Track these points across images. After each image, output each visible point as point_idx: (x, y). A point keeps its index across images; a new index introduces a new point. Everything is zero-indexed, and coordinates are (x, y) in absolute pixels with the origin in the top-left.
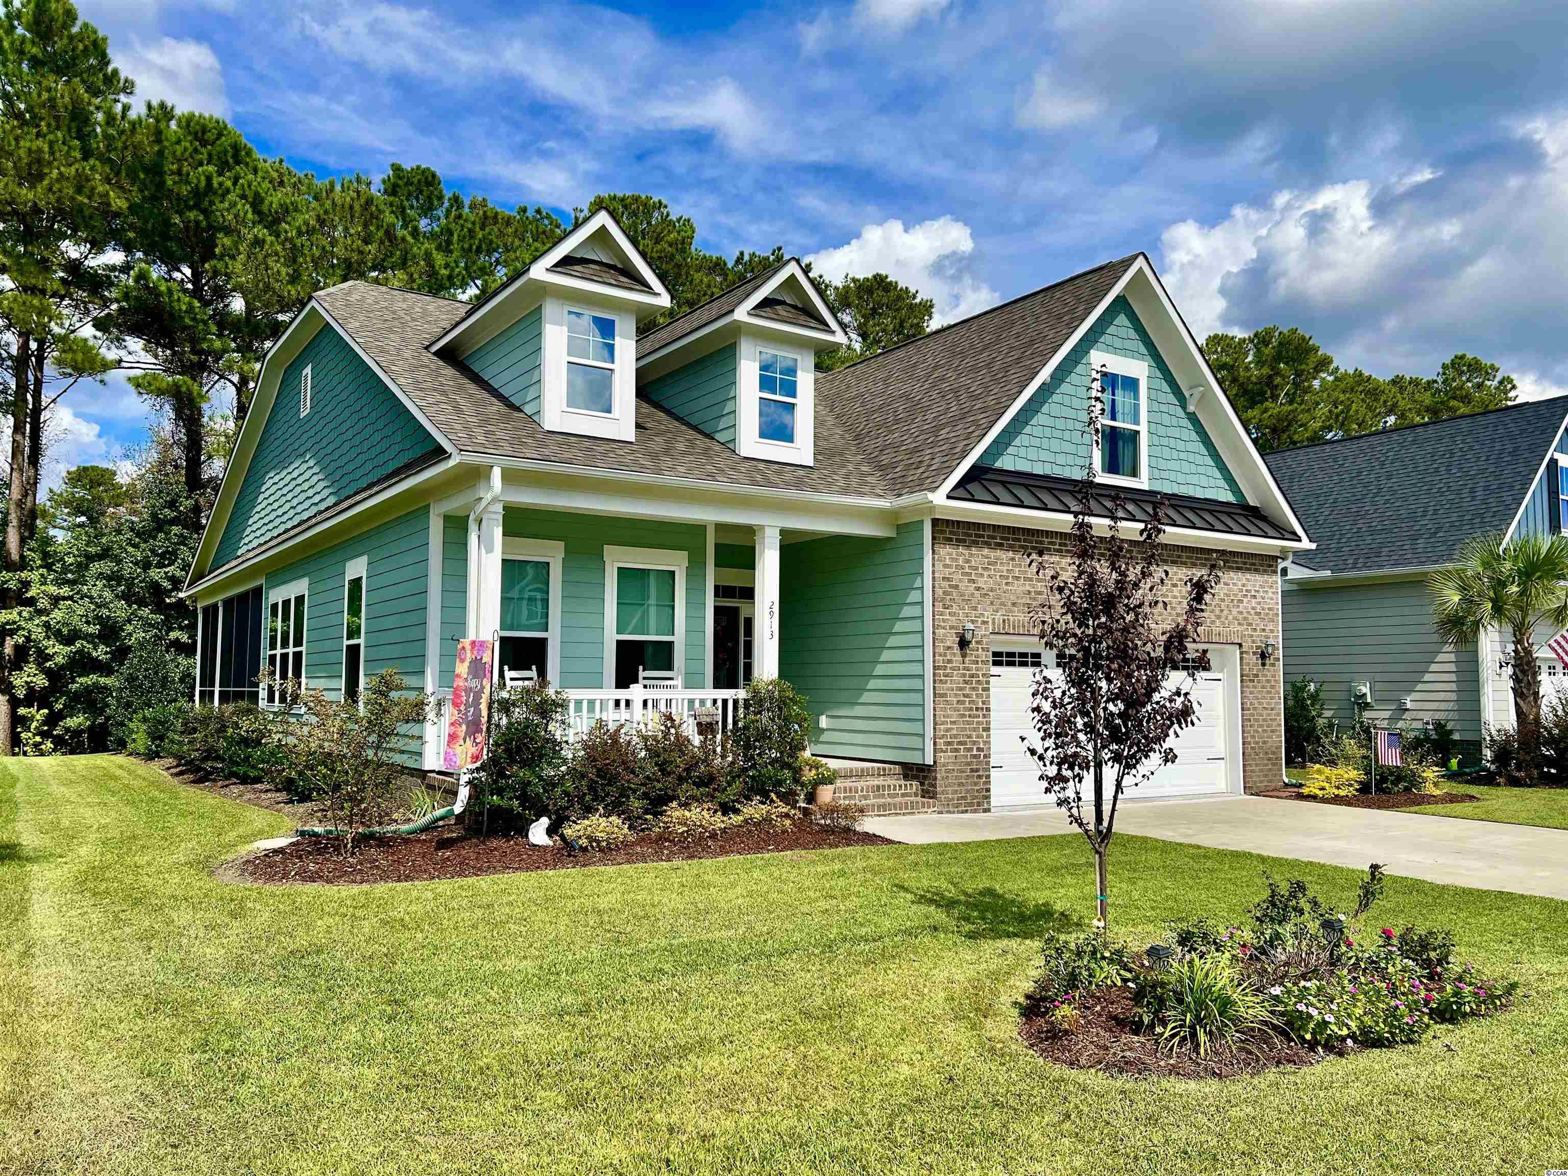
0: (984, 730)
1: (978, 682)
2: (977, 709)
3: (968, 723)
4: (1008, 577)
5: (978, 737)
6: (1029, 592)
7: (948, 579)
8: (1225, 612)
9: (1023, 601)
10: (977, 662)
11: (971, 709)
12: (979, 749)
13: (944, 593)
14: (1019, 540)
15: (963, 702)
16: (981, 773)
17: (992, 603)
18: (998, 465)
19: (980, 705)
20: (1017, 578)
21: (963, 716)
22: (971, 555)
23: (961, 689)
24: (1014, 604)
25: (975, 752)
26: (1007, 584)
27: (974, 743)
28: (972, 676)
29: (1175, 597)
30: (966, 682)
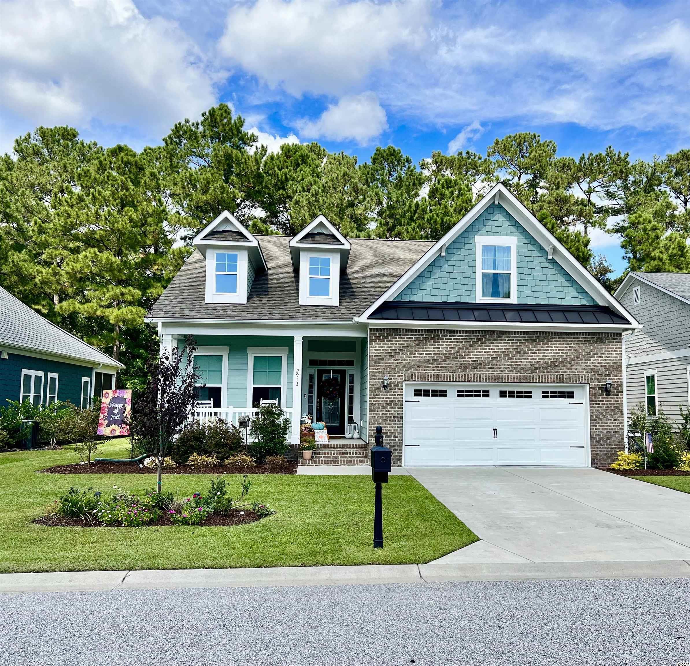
0: (398, 427)
1: (395, 404)
2: (394, 417)
3: (388, 424)
4: (415, 354)
5: (395, 430)
6: (429, 360)
7: (378, 356)
8: (575, 366)
9: (425, 365)
10: (395, 395)
11: (391, 417)
12: (395, 437)
13: (375, 363)
14: (423, 335)
15: (386, 414)
16: (396, 448)
17: (404, 366)
18: (412, 299)
19: (397, 415)
20: (421, 354)
21: (385, 420)
22: (392, 344)
23: (384, 408)
24: (419, 367)
25: (393, 438)
26: (414, 357)
27: (392, 433)
28: (392, 401)
29: (534, 359)
30: (387, 404)
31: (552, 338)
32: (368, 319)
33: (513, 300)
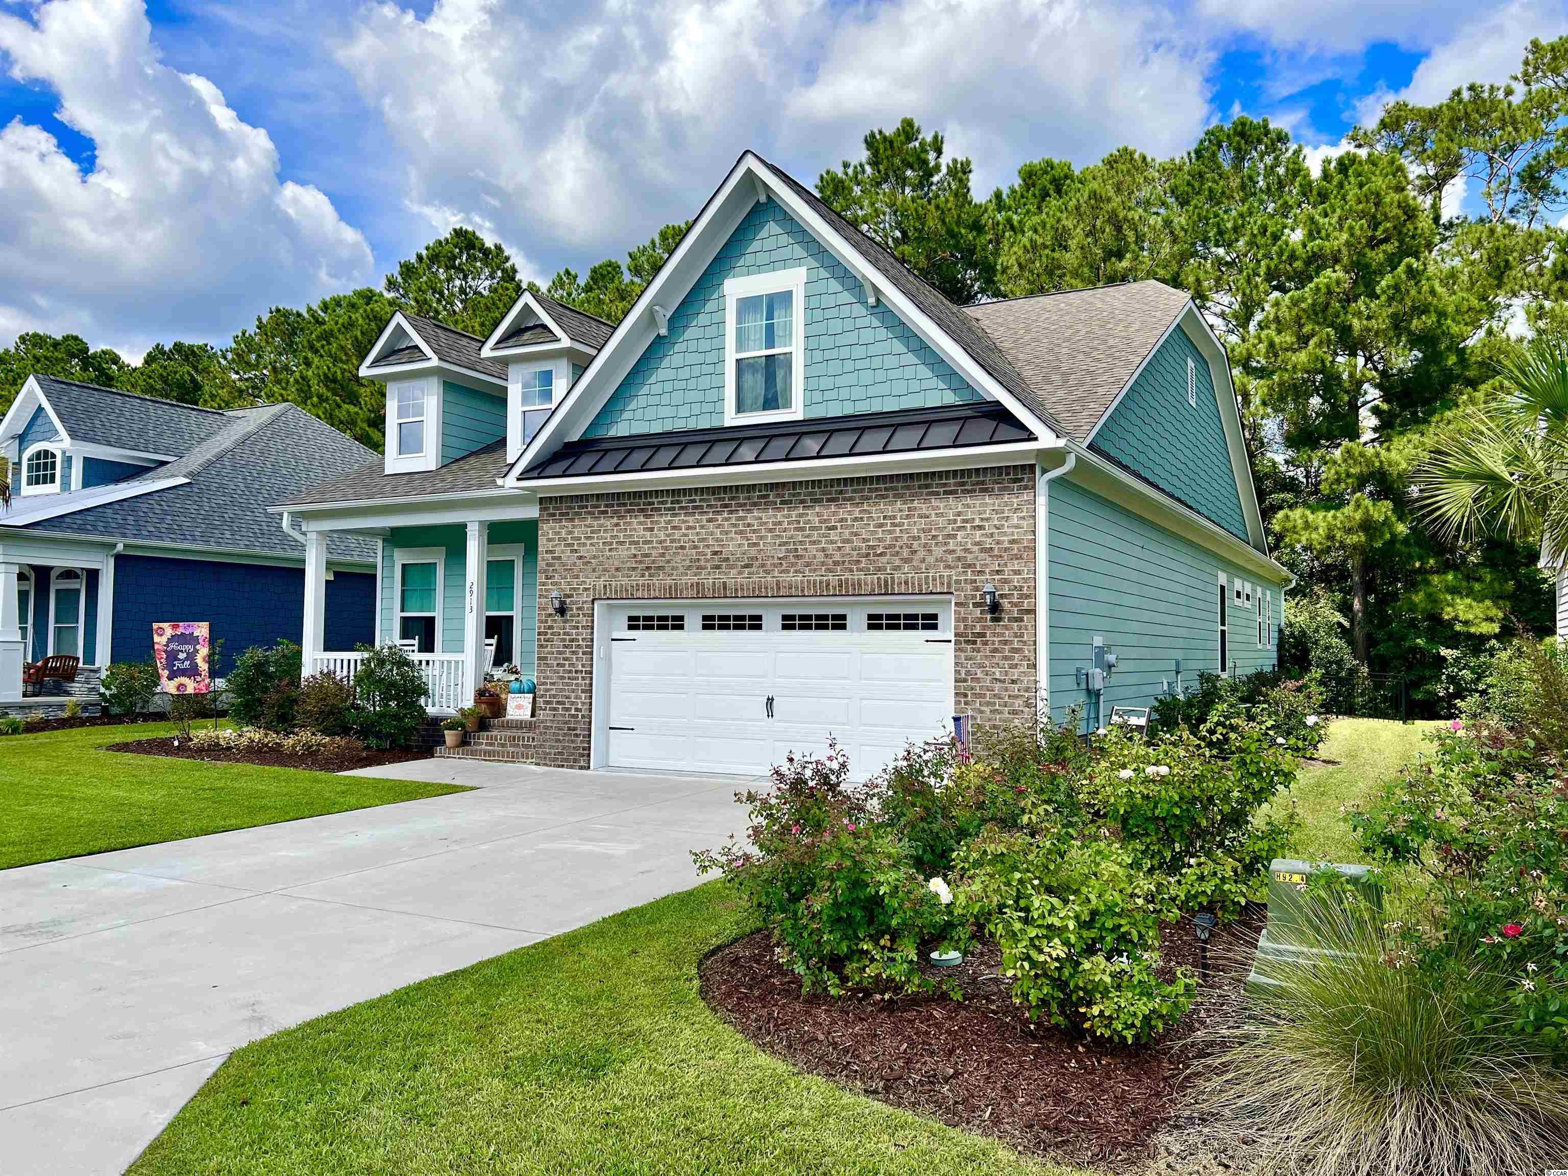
0: (583, 691)
1: (578, 646)
2: (576, 672)
3: (567, 684)
4: (611, 544)
5: (576, 698)
6: (635, 556)
7: (551, 552)
9: (628, 565)
10: (577, 628)
11: (570, 672)
12: (577, 710)
13: (547, 565)
14: (625, 505)
15: (563, 665)
16: (578, 732)
17: (594, 570)
18: (612, 433)
19: (580, 668)
20: (622, 543)
21: (563, 678)
22: (574, 527)
23: (560, 653)
24: (617, 569)
25: (573, 712)
26: (610, 550)
27: (573, 703)
28: (572, 640)
30: (565, 646)
31: (870, 490)
32: (518, 479)
33: (796, 412)
